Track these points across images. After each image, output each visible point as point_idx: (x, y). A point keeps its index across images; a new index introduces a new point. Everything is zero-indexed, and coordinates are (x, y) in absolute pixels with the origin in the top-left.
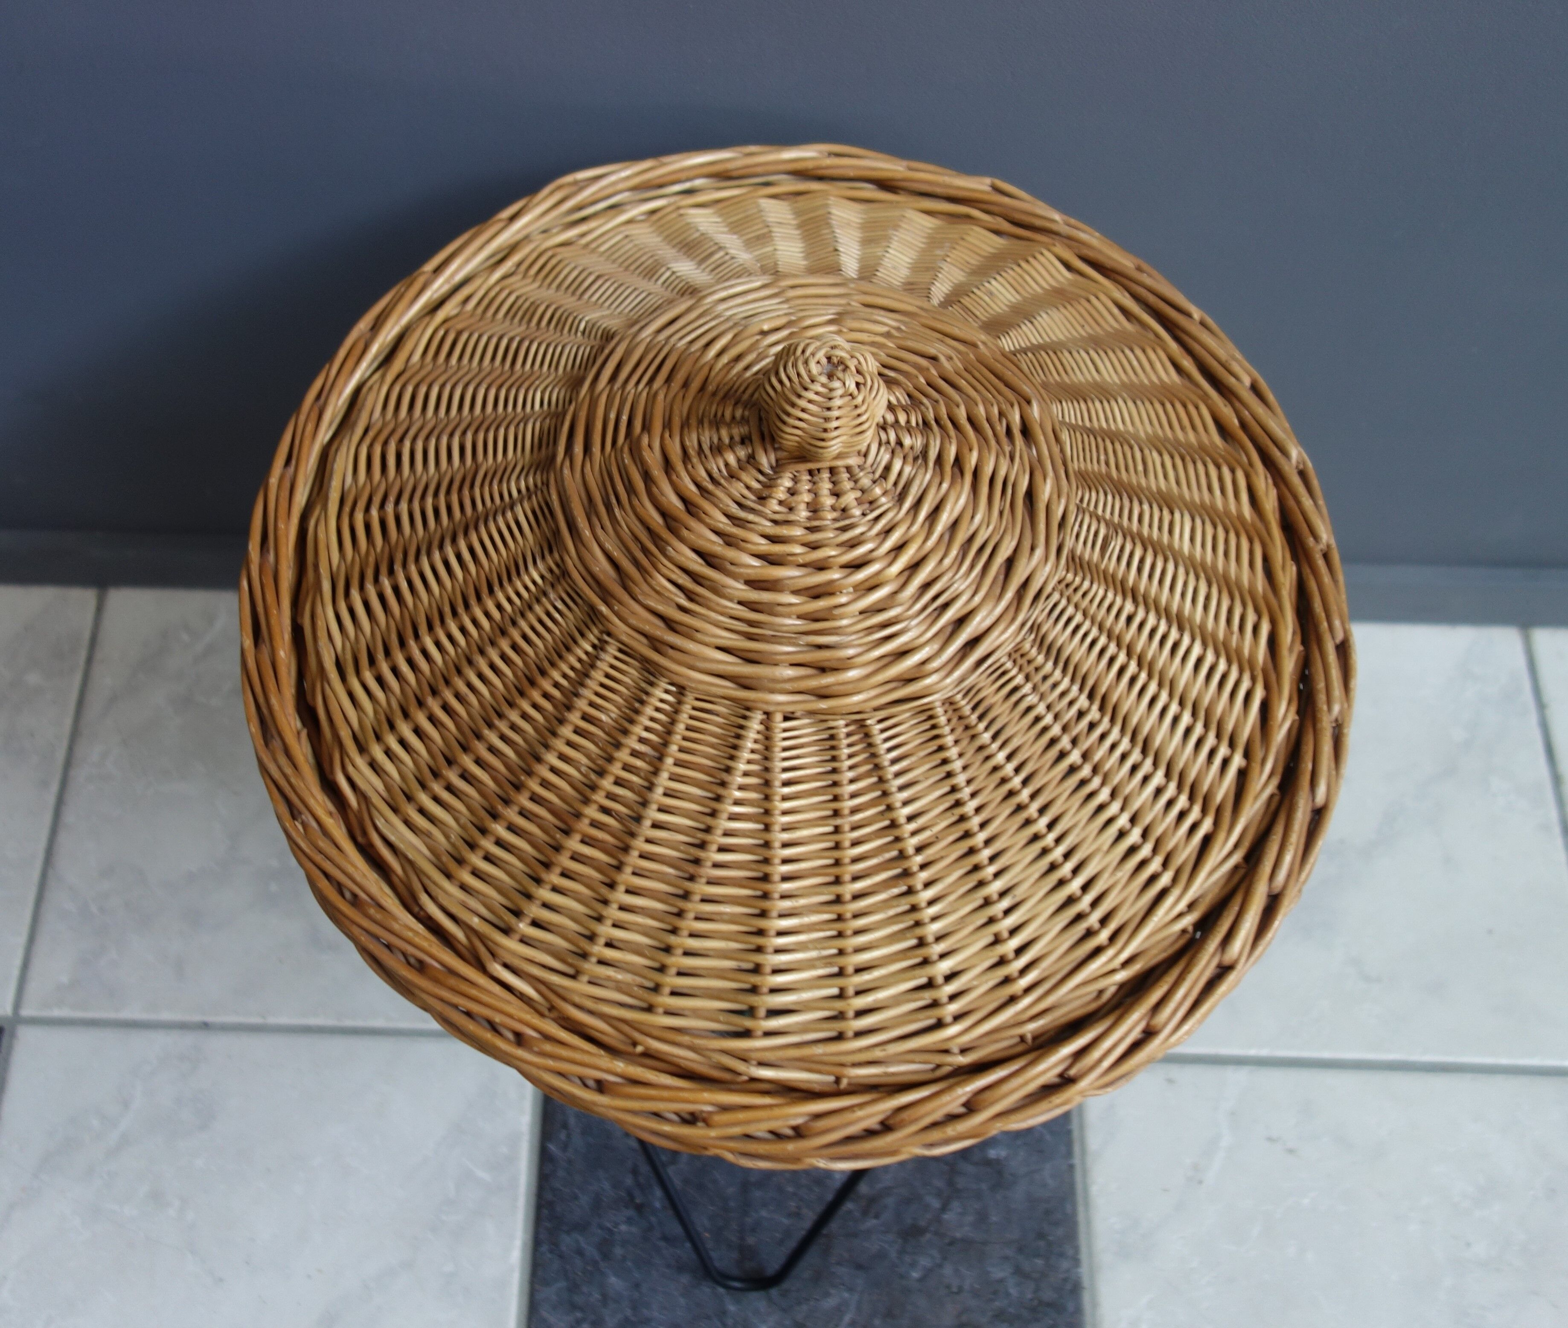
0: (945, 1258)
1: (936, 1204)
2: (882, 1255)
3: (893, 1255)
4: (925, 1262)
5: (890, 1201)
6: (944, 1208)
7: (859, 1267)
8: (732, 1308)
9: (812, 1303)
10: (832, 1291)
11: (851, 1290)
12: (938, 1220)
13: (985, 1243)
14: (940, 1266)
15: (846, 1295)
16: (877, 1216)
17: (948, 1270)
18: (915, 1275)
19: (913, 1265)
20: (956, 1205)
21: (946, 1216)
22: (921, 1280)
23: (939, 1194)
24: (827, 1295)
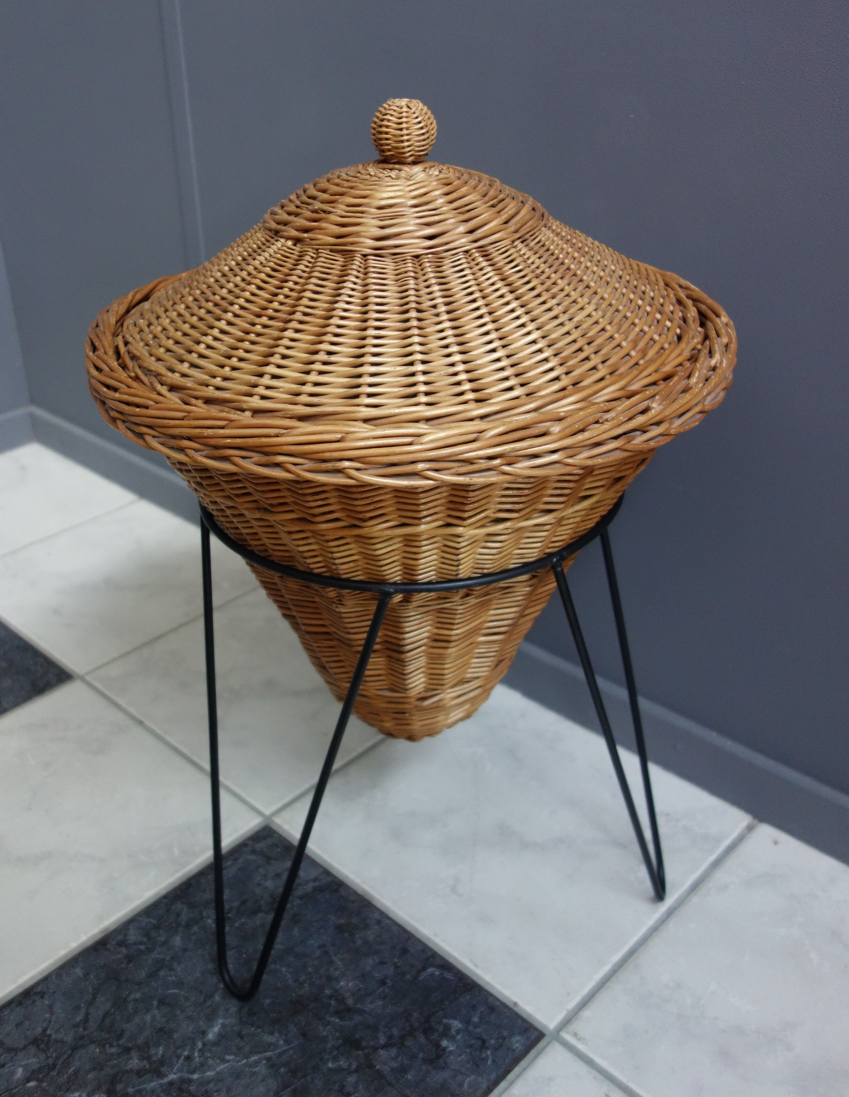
0: (356, 1071)
1: (382, 1040)
2: (324, 1040)
3: (330, 1045)
4: (343, 1063)
5: (358, 1018)
6: (385, 1047)
7: (304, 1035)
8: (217, 998)
9: (259, 1030)
10: (277, 1035)
11: (287, 1042)
12: (375, 1049)
13: (389, 1084)
14: (350, 1073)
15: (281, 1042)
16: (342, 1019)
17: (352, 1079)
18: (330, 1065)
19: (335, 1059)
20: (393, 1052)
21: (382, 1052)
22: (330, 1070)
23: (390, 1037)
24: (272, 1033)
